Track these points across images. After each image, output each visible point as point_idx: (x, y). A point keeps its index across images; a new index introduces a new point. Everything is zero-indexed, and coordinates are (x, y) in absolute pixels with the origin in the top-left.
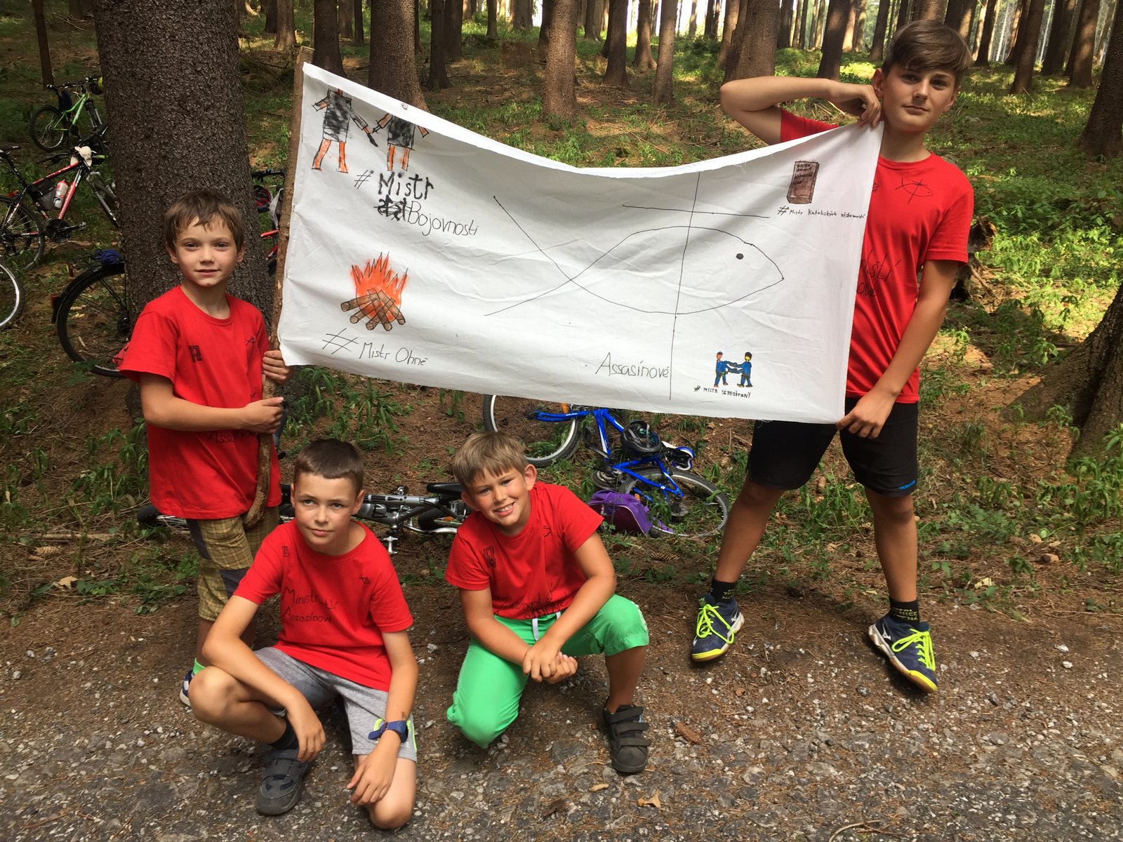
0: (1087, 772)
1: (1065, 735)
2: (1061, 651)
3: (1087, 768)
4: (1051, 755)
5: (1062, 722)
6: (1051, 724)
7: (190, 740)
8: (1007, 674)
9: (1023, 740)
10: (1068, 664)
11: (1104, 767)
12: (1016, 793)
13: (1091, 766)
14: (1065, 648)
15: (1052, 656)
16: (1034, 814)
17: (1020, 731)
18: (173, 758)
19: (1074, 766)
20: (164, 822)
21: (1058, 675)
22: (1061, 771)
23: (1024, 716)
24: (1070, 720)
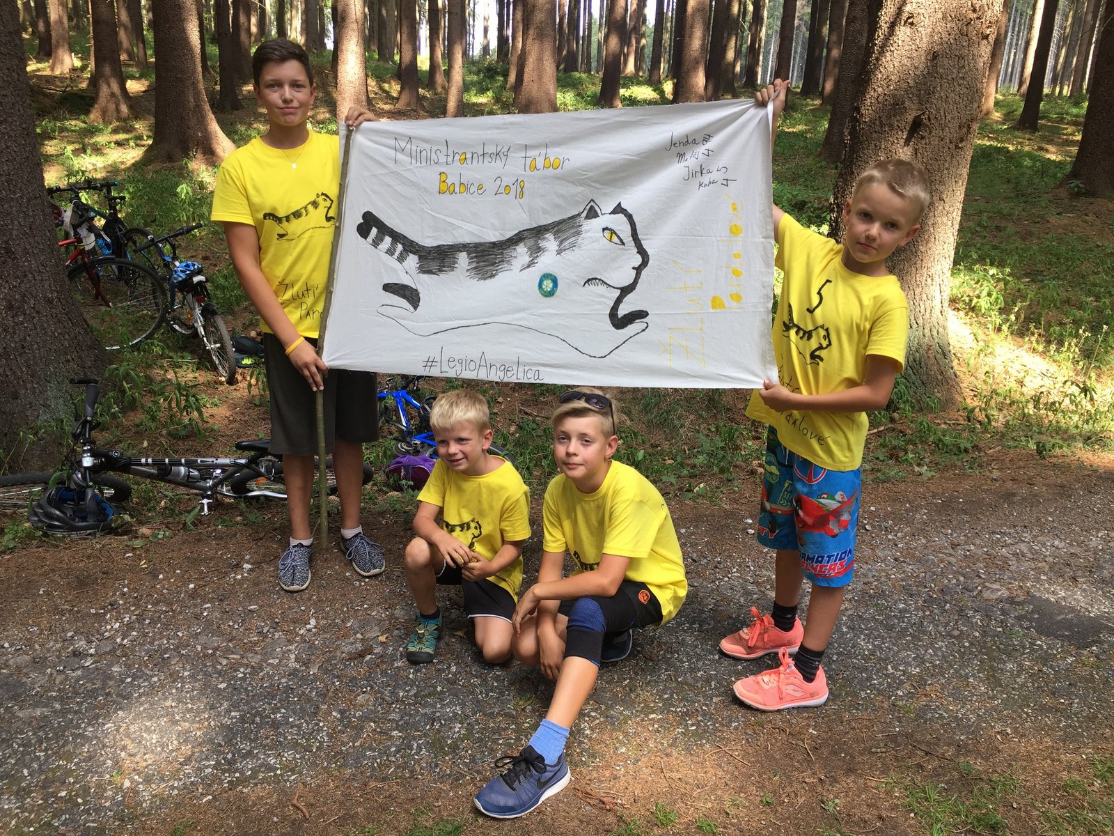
0: (755, 596)
1: (743, 576)
2: (747, 523)
3: (756, 594)
4: (732, 589)
5: (743, 567)
6: (735, 570)
7: (35, 650)
8: (707, 542)
9: (713, 582)
10: (751, 531)
11: (767, 592)
12: (702, 611)
13: (759, 592)
14: (750, 521)
15: (741, 527)
16: (712, 622)
17: (712, 576)
18: (22, 663)
19: (747, 593)
20: (21, 704)
21: (743, 539)
22: (737, 597)
23: (716, 567)
24: (749, 567)
